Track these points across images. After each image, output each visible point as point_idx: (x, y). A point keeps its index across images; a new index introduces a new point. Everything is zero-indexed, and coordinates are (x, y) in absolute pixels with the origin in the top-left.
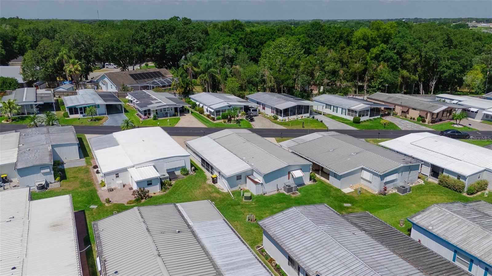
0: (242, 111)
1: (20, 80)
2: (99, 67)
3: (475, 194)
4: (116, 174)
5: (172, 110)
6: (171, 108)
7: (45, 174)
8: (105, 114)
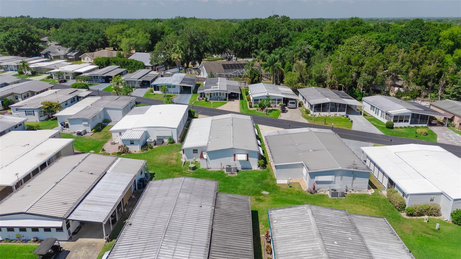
0: (281, 102)
1: (147, 64)
2: (222, 58)
3: (415, 216)
4: (120, 133)
5: (223, 95)
6: (223, 93)
7: (85, 125)
8: (178, 93)
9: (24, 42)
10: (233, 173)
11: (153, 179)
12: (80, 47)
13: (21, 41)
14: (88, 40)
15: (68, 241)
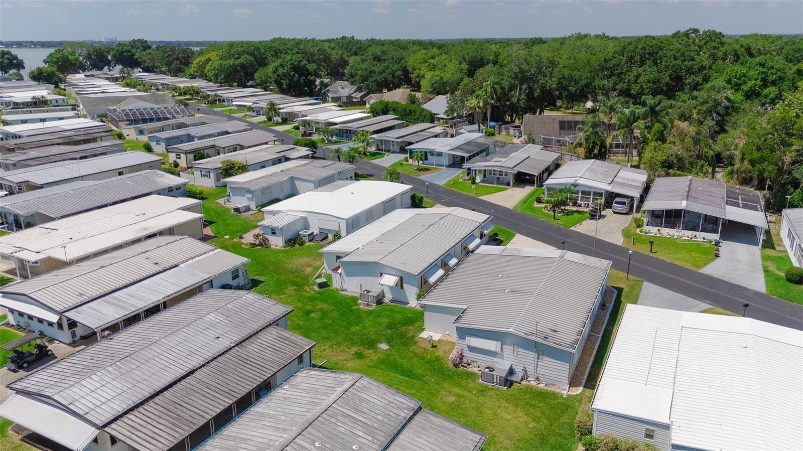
5: (505, 175)
6: (505, 172)
8: (443, 166)
9: (297, 75)
10: (369, 305)
11: (254, 289)
12: (369, 84)
13: (293, 73)
14: (382, 73)
15: (69, 345)
